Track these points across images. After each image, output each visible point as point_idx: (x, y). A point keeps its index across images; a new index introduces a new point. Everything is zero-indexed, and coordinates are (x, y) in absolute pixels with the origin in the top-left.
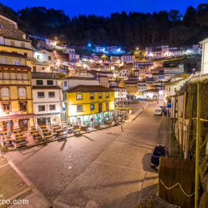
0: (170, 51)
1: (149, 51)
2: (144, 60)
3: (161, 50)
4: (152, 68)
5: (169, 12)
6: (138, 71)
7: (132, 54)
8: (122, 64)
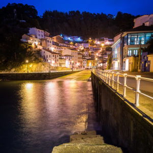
0: (109, 41)
1: (97, 40)
2: (95, 46)
3: (104, 40)
4: (100, 51)
5: (107, 15)
6: (93, 52)
7: (88, 42)
8: (83, 48)
